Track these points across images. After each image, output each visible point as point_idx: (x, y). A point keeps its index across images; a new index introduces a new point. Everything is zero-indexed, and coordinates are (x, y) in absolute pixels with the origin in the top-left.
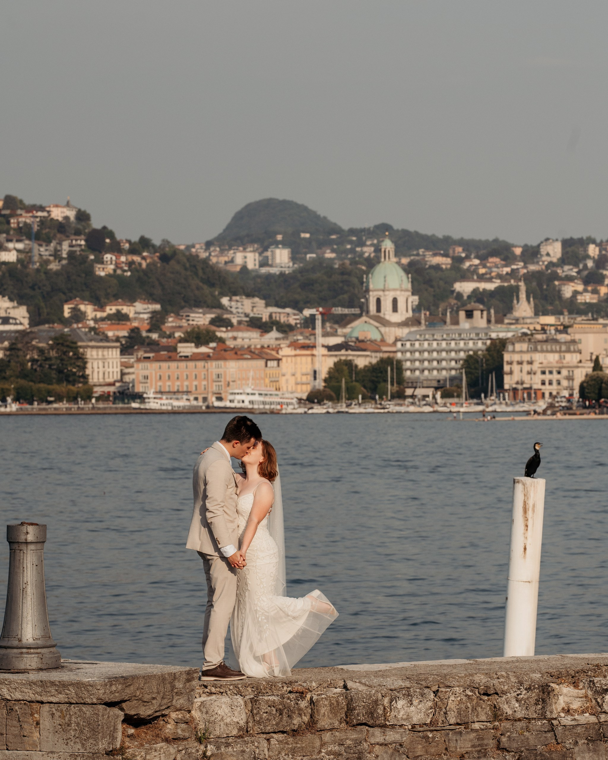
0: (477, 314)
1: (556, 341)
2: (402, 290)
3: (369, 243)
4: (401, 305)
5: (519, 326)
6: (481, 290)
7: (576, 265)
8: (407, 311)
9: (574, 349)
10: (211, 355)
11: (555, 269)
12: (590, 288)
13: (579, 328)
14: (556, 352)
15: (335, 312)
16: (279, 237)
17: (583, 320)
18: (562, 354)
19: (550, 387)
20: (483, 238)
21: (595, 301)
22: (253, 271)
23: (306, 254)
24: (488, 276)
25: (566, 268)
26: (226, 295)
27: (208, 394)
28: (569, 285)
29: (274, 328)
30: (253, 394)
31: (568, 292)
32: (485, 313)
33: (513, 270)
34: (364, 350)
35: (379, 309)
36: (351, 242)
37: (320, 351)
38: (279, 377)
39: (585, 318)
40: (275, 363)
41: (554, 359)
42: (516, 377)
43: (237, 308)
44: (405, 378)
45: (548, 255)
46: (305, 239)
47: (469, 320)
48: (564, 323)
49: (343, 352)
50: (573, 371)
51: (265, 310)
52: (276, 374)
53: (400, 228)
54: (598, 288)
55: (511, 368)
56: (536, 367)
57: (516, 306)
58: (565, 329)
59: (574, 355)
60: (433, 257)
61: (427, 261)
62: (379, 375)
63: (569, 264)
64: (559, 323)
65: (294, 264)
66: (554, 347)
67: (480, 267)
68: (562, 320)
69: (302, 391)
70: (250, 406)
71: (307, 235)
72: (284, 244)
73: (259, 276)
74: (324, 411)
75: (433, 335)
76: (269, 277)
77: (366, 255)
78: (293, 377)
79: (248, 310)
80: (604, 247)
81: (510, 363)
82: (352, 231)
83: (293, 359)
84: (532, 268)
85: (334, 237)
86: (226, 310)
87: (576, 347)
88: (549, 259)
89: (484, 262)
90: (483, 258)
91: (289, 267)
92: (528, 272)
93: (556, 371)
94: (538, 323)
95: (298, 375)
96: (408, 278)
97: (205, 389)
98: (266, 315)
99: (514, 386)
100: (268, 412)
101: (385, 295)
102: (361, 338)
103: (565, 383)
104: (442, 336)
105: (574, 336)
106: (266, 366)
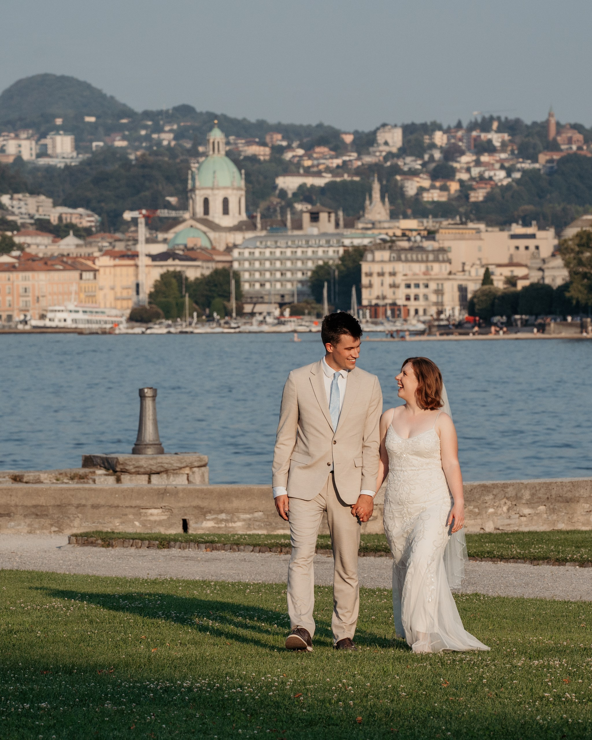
0: (323, 216)
1: (421, 249)
2: (233, 189)
3: (167, 128)
4: (233, 206)
5: (376, 232)
6: (309, 185)
7: (420, 156)
8: (240, 213)
9: (443, 258)
10: (17, 265)
11: (395, 160)
12: (438, 184)
13: (445, 233)
14: (422, 261)
15: (162, 215)
16: (59, 121)
17: (449, 224)
18: (429, 264)
19: (416, 303)
20: (305, 123)
21: (444, 199)
22: (29, 162)
23: (91, 141)
24: (315, 169)
25: (409, 159)
26: (6, 193)
27: (13, 311)
28: (412, 180)
29: (71, 233)
30: (77, 312)
31: (412, 189)
32: (333, 215)
33: (344, 162)
34: (194, 260)
35: (206, 211)
36: (146, 127)
37: (143, 261)
38: (95, 291)
39: (452, 222)
40: (90, 275)
41: (420, 270)
42: (376, 291)
43: (20, 208)
44: (244, 293)
45: (386, 143)
46: (89, 123)
47: (314, 224)
48: (428, 228)
49: (170, 262)
50: (442, 284)
51: (53, 210)
52: (92, 287)
53: (204, 110)
54: (448, 183)
55: (370, 281)
56: (399, 279)
57: (369, 208)
58: (431, 235)
59: (443, 265)
60: (248, 146)
61: (241, 151)
62: (214, 288)
63: (411, 155)
64: (422, 228)
65: (78, 154)
66: (420, 257)
67: (305, 158)
68: (425, 224)
69: (122, 307)
70: (74, 326)
71: (92, 119)
72: (66, 129)
73: (37, 169)
74: (164, 331)
75: (276, 242)
76: (50, 170)
77: (165, 143)
78: (112, 292)
79: (32, 211)
80: (453, 134)
81: (370, 275)
82: (147, 114)
83: (112, 269)
84: (368, 159)
85: (124, 121)
86: (7, 210)
87: (445, 256)
88: (387, 149)
89: (309, 153)
90: (309, 148)
91: (72, 158)
92: (363, 165)
93: (424, 284)
94: (398, 228)
95: (118, 290)
96: (241, 174)
97: (10, 305)
98: (54, 217)
99: (374, 302)
100: (99, 332)
101: (214, 195)
102: (190, 245)
103: (433, 298)
104: (287, 243)
105: (443, 243)
106: (81, 278)
